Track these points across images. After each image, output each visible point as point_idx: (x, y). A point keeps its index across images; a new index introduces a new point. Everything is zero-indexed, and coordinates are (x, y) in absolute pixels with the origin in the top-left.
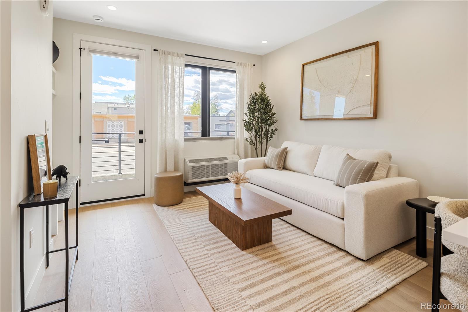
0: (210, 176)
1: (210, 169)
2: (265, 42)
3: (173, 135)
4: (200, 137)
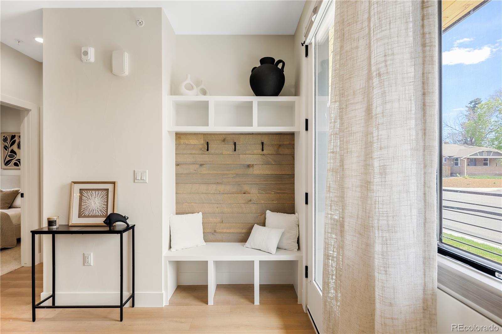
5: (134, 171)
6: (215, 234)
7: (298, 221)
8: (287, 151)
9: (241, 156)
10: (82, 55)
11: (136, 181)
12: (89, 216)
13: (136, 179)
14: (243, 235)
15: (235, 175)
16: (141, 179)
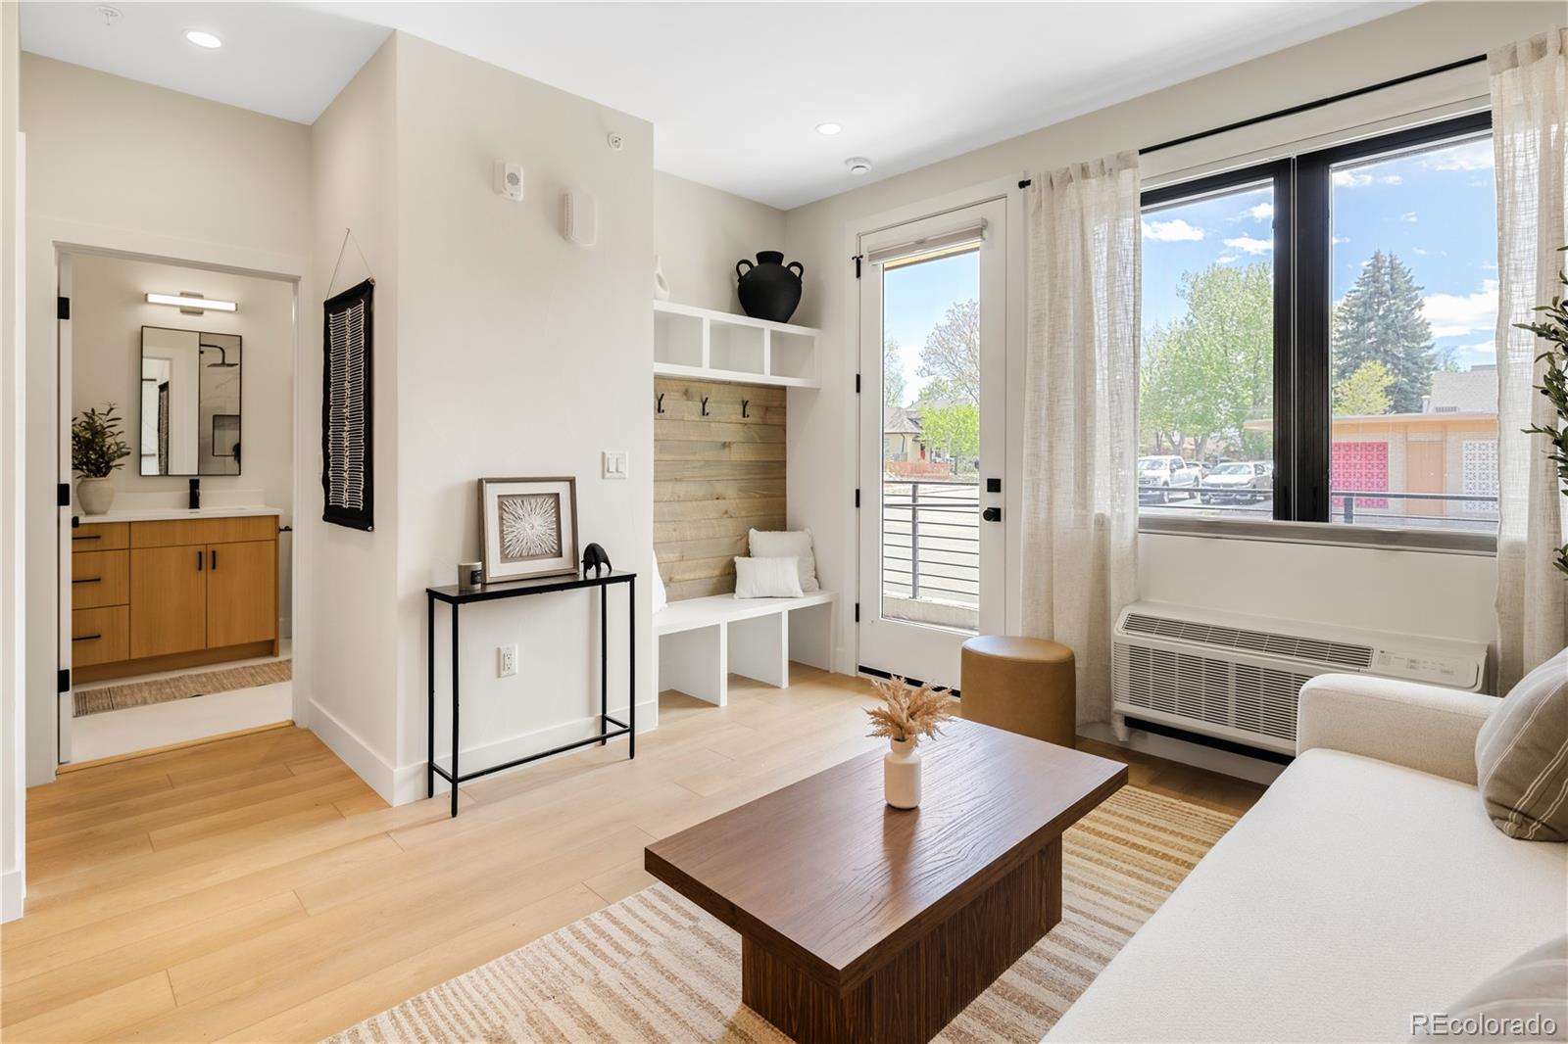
1: (1233, 685)
5: (603, 454)
6: (671, 584)
7: (812, 541)
8: (776, 419)
9: (713, 425)
10: (507, 181)
11: (607, 475)
12: (521, 558)
13: (608, 471)
14: (715, 580)
15: (702, 463)
16: (617, 471)
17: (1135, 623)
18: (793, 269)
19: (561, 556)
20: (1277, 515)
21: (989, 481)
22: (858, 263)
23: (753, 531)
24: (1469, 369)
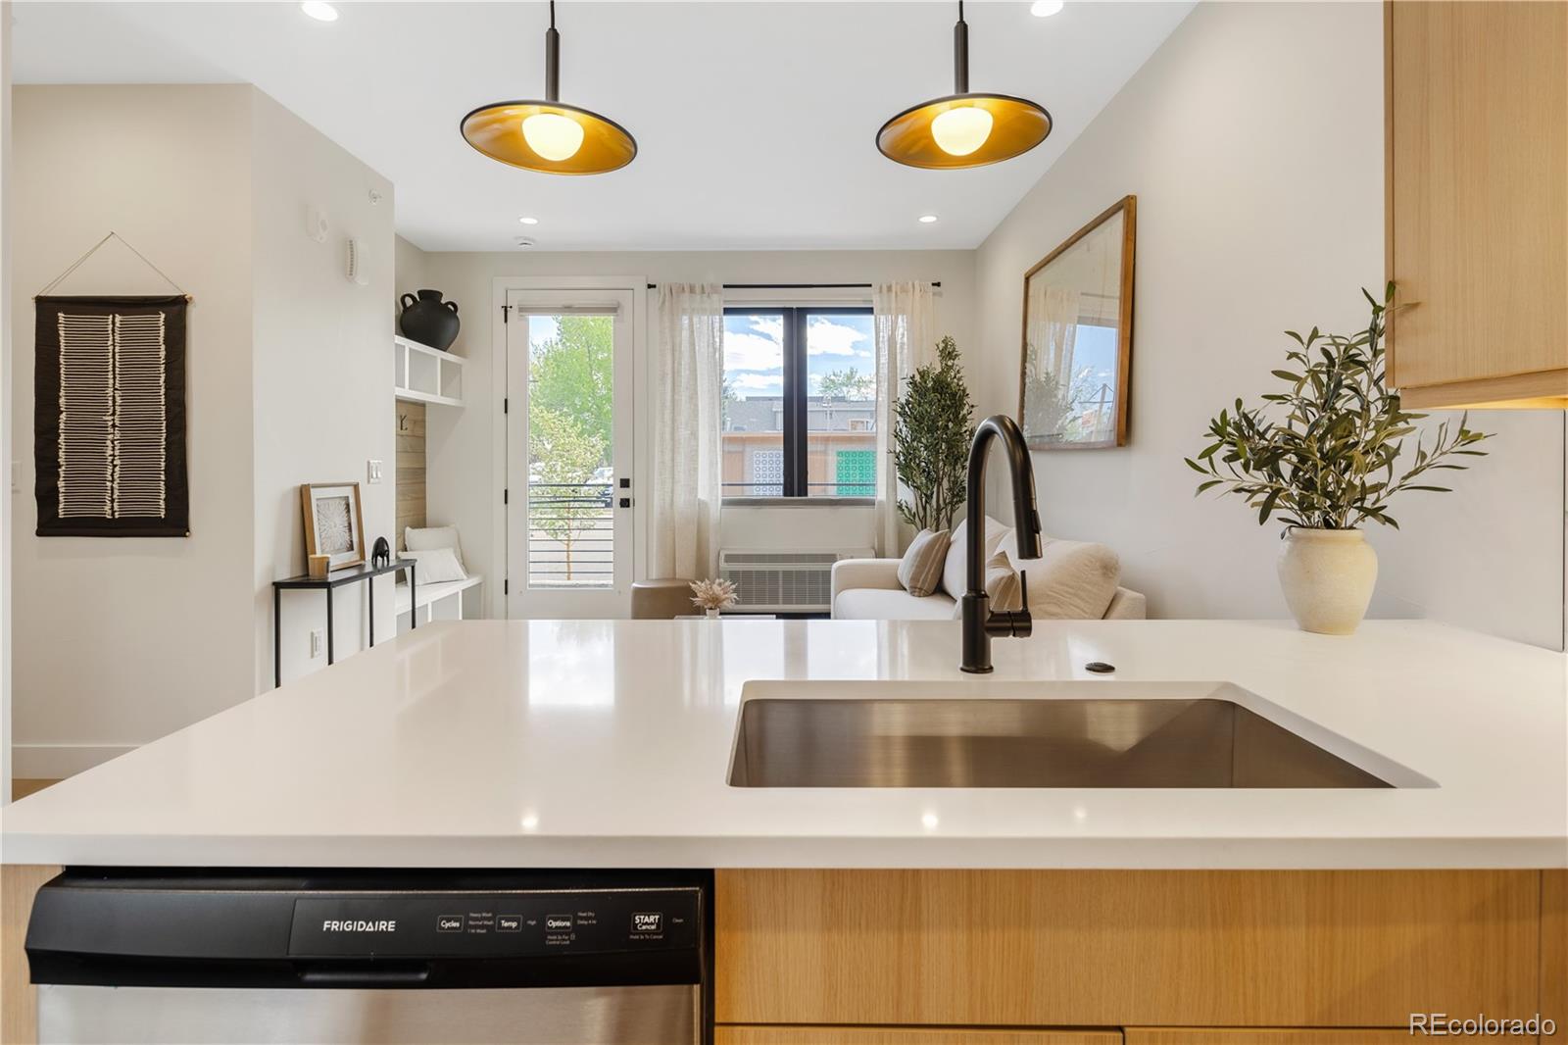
0: (781, 601)
1: (781, 582)
2: (928, 219)
3: (694, 490)
4: (782, 497)
5: (369, 462)
11: (372, 480)
12: (331, 552)
13: (372, 477)
16: (377, 477)
17: (730, 558)
18: (450, 306)
19: (352, 549)
20: (785, 495)
21: (622, 480)
22: (506, 311)
23: (408, 529)
24: (744, 399)
